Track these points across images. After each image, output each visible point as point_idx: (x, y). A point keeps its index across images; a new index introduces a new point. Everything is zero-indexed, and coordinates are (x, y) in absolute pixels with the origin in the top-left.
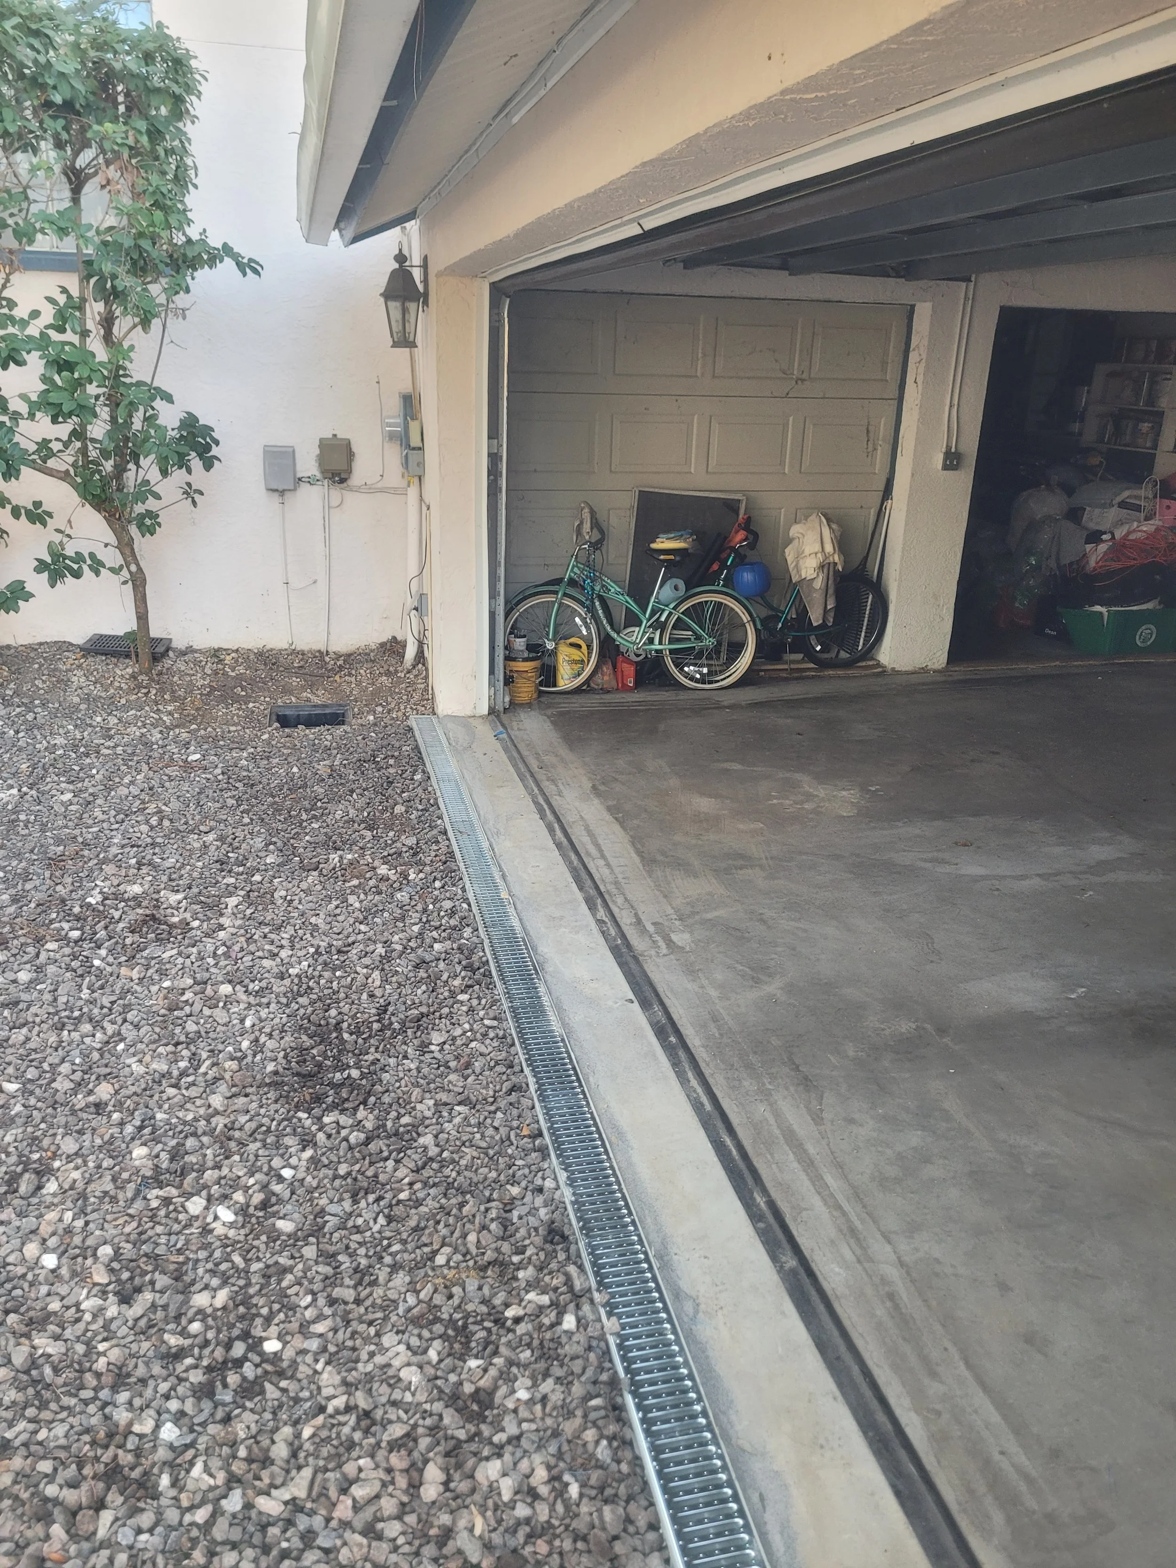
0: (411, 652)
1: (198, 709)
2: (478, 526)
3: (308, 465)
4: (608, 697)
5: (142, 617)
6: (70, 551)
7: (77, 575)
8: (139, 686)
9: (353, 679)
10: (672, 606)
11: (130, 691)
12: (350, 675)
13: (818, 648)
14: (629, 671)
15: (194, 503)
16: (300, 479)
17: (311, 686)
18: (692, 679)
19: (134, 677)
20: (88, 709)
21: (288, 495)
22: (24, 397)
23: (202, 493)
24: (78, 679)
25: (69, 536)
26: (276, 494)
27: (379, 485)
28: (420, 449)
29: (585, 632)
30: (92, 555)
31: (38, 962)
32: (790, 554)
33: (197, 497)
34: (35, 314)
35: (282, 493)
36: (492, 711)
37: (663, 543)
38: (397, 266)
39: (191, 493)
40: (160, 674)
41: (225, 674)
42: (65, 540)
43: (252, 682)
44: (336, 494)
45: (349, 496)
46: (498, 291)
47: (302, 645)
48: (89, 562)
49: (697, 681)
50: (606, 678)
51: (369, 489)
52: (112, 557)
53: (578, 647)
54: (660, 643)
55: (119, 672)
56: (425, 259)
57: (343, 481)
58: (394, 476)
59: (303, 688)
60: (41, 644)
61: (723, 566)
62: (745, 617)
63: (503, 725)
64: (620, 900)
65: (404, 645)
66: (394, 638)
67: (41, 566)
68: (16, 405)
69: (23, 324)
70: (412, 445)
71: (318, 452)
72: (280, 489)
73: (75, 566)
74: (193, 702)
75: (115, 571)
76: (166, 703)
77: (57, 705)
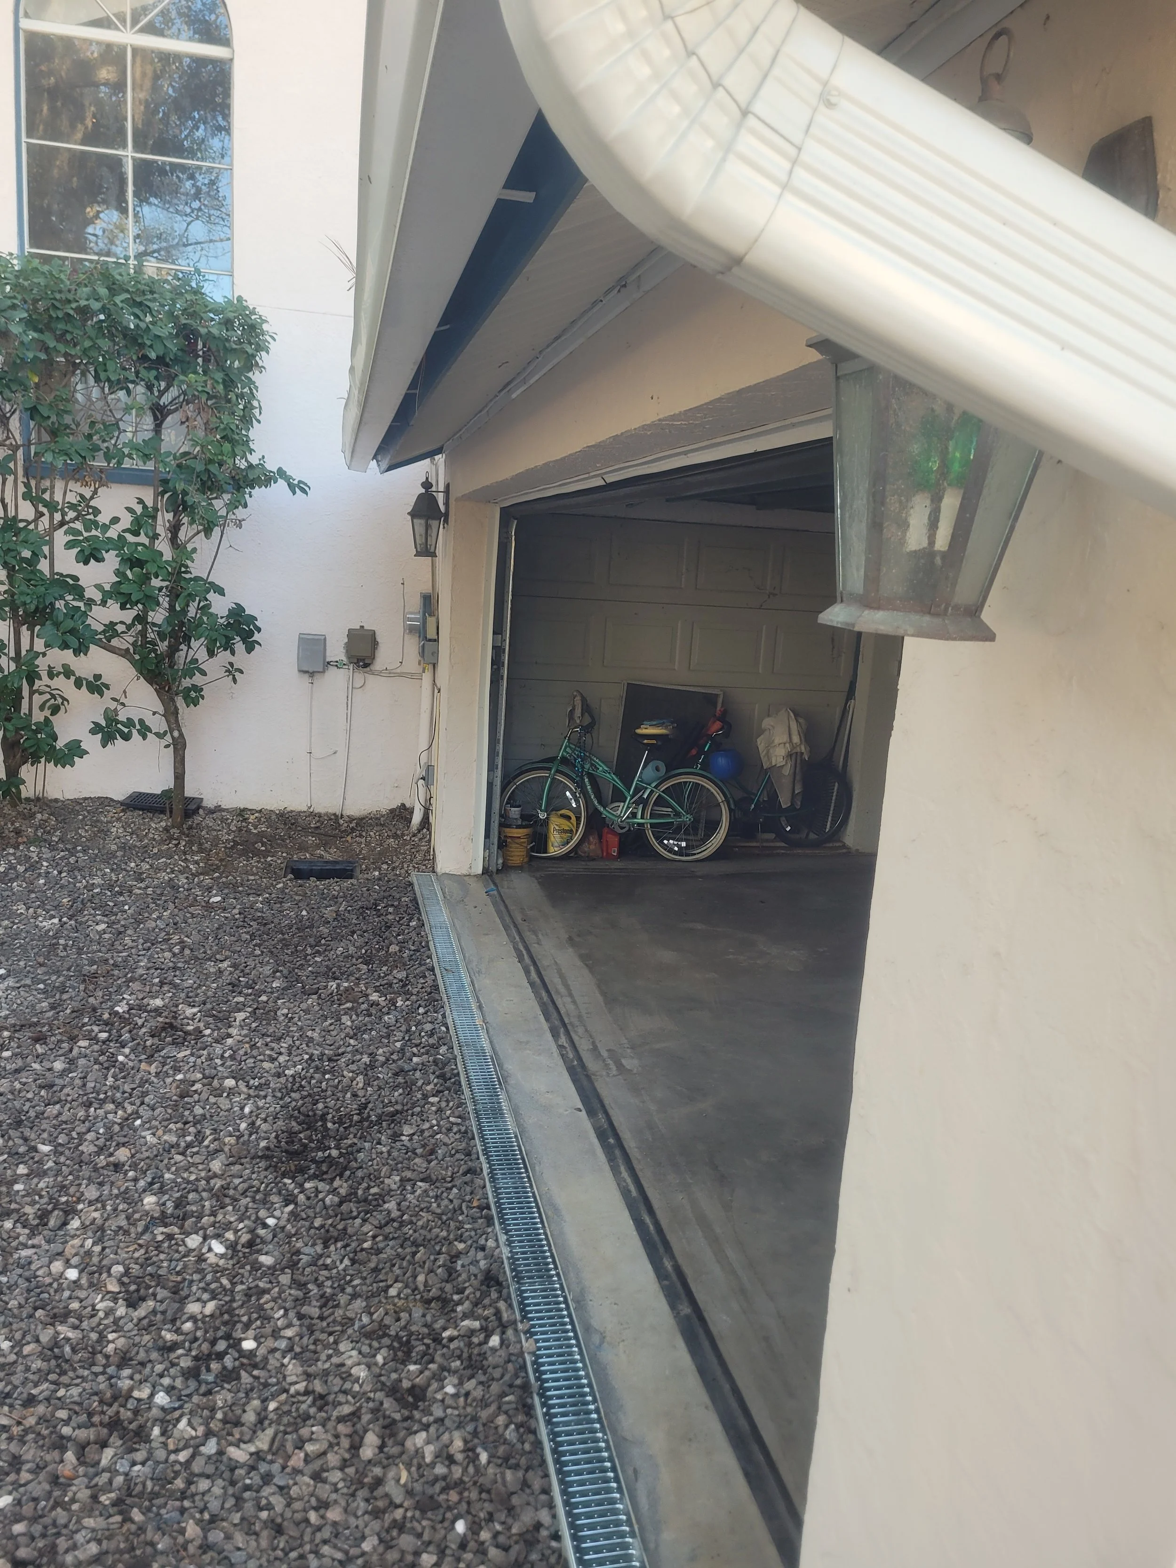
0: (417, 818)
1: (221, 860)
2: (481, 708)
3: (336, 651)
4: (592, 865)
5: (180, 777)
6: (122, 717)
7: (127, 737)
8: (171, 838)
9: (363, 840)
10: (654, 785)
11: (162, 842)
12: (361, 836)
13: (788, 829)
14: (614, 840)
15: (235, 680)
16: (328, 663)
17: (325, 845)
18: (671, 851)
19: (166, 830)
20: (124, 856)
21: (317, 676)
22: (98, 587)
23: (241, 672)
24: (116, 829)
25: (123, 704)
26: (307, 675)
27: (398, 671)
28: (435, 640)
29: (574, 805)
30: (141, 721)
31: (71, 1056)
32: (761, 743)
33: (237, 674)
34: (115, 520)
35: (312, 674)
36: (486, 871)
37: (647, 730)
38: (423, 491)
39: (232, 672)
40: (190, 828)
41: (248, 831)
42: (119, 707)
43: (272, 839)
44: (359, 677)
45: (371, 678)
46: (507, 515)
47: (319, 809)
48: (138, 727)
49: (675, 853)
50: (592, 847)
51: (390, 674)
52: (158, 724)
53: (568, 818)
54: (642, 818)
55: (153, 825)
56: (447, 487)
57: (366, 666)
58: (412, 662)
59: (318, 847)
60: (85, 799)
61: (701, 752)
62: (720, 798)
63: (495, 884)
64: (581, 1030)
65: (411, 811)
66: (403, 805)
67: (96, 729)
68: (91, 593)
69: (105, 528)
70: (429, 637)
71: (346, 640)
72: (311, 670)
73: (126, 730)
74: (217, 854)
75: (158, 735)
76: (193, 853)
77: (96, 852)
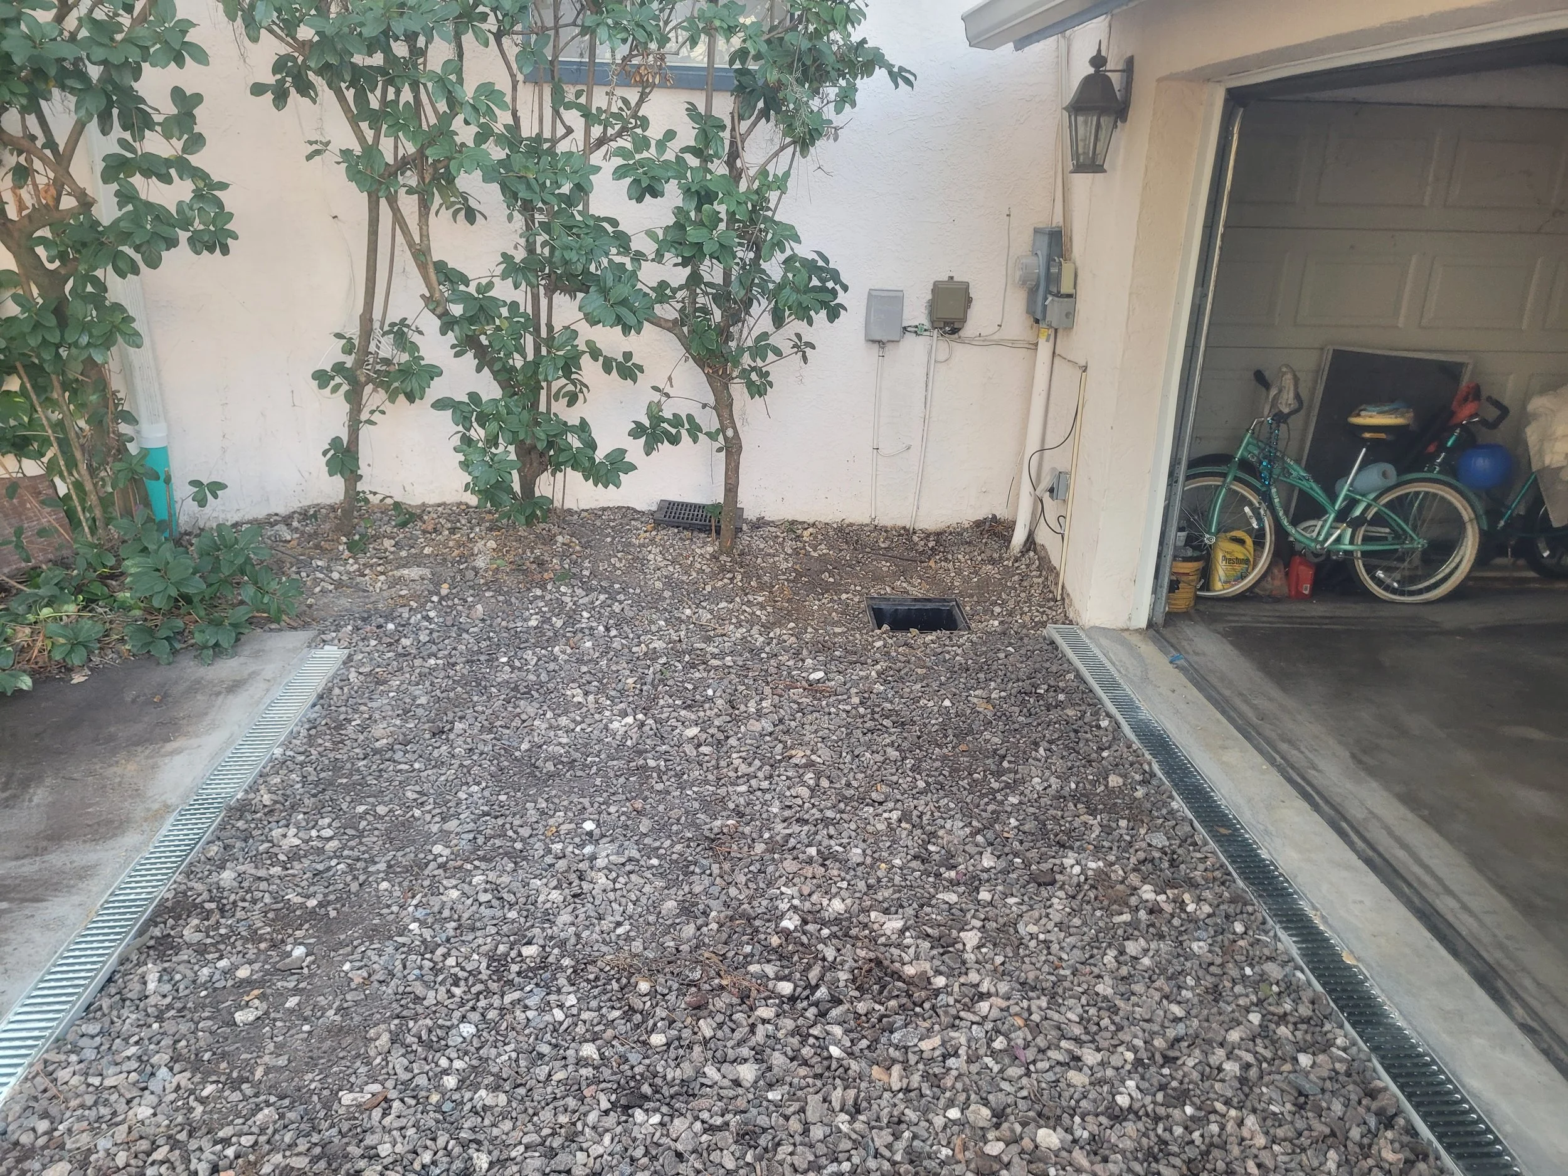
0: (1019, 537)
1: (789, 601)
2: (1165, 396)
3: (916, 313)
4: (1284, 609)
5: (731, 489)
6: (667, 414)
7: (674, 440)
8: (723, 569)
9: (950, 566)
10: (1372, 496)
11: (713, 576)
12: (946, 560)
13: (1546, 554)
14: (1306, 573)
15: (805, 359)
16: (905, 328)
17: (903, 573)
18: (1388, 588)
19: (715, 557)
20: (672, 597)
21: (889, 346)
22: (651, 234)
23: (813, 347)
24: (654, 556)
25: (667, 395)
26: (876, 346)
27: (995, 337)
28: (1070, 296)
29: (1255, 525)
30: (690, 417)
32: (1532, 434)
33: (808, 350)
34: (670, 135)
35: (881, 343)
36: (1151, 624)
37: (1372, 418)
38: (1092, 70)
39: (802, 347)
40: (742, 554)
41: (807, 554)
42: (664, 399)
43: (838, 565)
44: (943, 347)
45: (960, 350)
46: (1237, 98)
47: (885, 521)
48: (687, 426)
49: (1394, 591)
50: (1277, 583)
51: (984, 341)
52: (709, 421)
53: (1241, 542)
54: (1351, 542)
55: (698, 551)
56: (1130, 62)
57: (954, 331)
58: (1017, 324)
59: (896, 576)
60: (604, 509)
61: (1442, 447)
62: (1466, 514)
65: (1011, 526)
66: (994, 516)
67: (638, 431)
68: (642, 244)
69: (661, 145)
70: (1063, 291)
71: (930, 297)
72: (884, 339)
73: (674, 431)
74: (782, 591)
75: (712, 436)
76: (755, 591)
77: (638, 591)
